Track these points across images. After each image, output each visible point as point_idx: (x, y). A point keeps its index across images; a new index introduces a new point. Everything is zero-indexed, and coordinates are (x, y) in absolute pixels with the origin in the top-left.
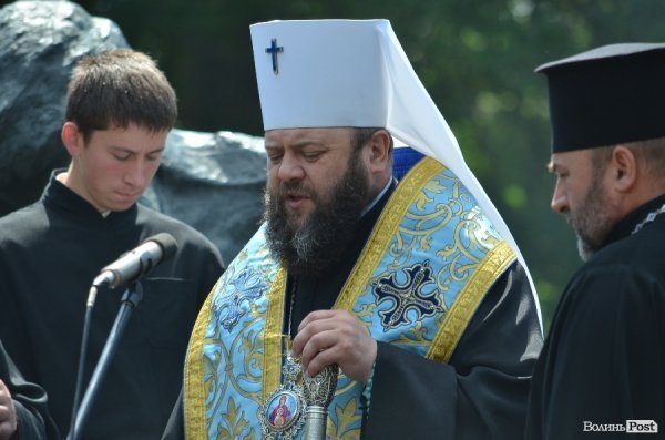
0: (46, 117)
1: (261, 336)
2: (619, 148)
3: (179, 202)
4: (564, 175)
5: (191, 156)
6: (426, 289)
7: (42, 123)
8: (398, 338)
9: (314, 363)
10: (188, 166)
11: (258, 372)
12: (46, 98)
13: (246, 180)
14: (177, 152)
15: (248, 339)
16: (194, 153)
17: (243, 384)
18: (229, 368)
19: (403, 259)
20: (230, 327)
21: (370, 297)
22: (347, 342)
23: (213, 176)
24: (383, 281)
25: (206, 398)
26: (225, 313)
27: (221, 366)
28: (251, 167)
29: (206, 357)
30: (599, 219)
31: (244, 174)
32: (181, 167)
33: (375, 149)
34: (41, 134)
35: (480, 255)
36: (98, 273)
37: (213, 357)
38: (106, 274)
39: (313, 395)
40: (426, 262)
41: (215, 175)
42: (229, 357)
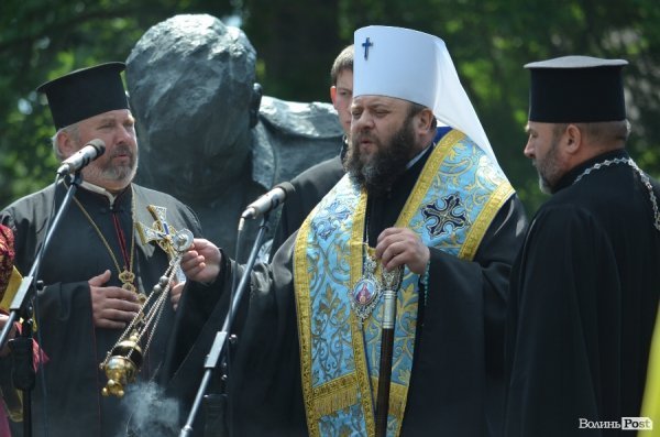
0: (197, 94)
1: (348, 243)
2: (571, 126)
3: (286, 151)
4: (535, 137)
5: (294, 119)
6: (457, 211)
7: (194, 99)
8: (440, 244)
9: (391, 263)
10: (292, 126)
11: (347, 267)
12: (196, 82)
13: (331, 135)
14: (285, 116)
15: (339, 246)
16: (296, 117)
17: (337, 275)
18: (326, 264)
19: (441, 192)
20: (326, 237)
21: (421, 217)
22: (412, 249)
23: (309, 133)
24: (429, 206)
25: (310, 283)
26: (321, 228)
27: (321, 262)
28: (335, 126)
29: (308, 256)
30: (554, 170)
31: (330, 130)
32: (287, 126)
33: (422, 120)
34: (193, 106)
35: (492, 188)
36: (245, 209)
37: (314, 257)
38: (250, 210)
39: (389, 284)
40: (457, 193)
41: (310, 131)
42: (326, 257)
